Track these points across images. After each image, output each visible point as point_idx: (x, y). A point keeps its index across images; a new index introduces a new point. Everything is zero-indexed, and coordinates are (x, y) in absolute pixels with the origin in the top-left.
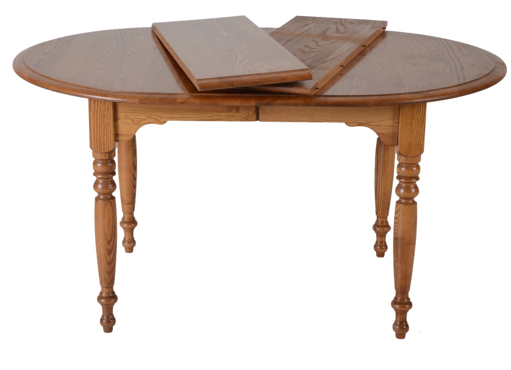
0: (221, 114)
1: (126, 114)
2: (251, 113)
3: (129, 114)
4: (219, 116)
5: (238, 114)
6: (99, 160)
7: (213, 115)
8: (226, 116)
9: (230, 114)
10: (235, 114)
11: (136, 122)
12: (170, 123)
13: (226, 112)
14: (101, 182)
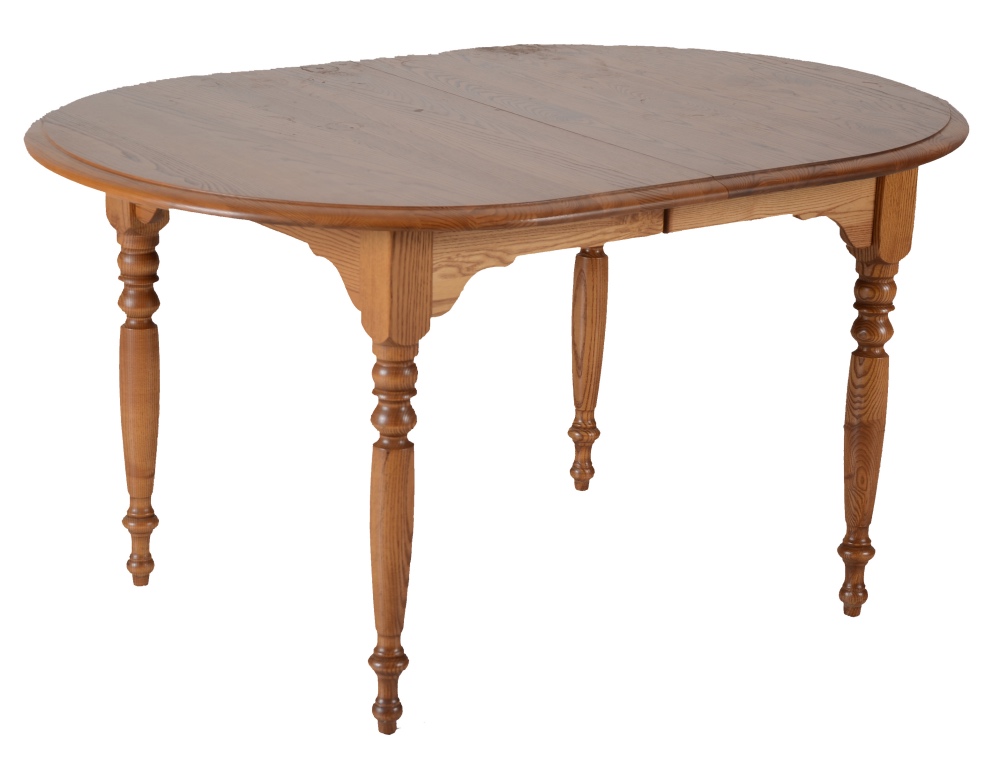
0: (607, 229)
1: (448, 255)
2: (655, 220)
3: (453, 255)
4: (604, 234)
5: (635, 225)
6: (384, 362)
7: (594, 233)
8: (616, 231)
9: (621, 227)
10: (630, 227)
11: (464, 271)
12: (521, 261)
13: (617, 224)
14: (385, 408)
